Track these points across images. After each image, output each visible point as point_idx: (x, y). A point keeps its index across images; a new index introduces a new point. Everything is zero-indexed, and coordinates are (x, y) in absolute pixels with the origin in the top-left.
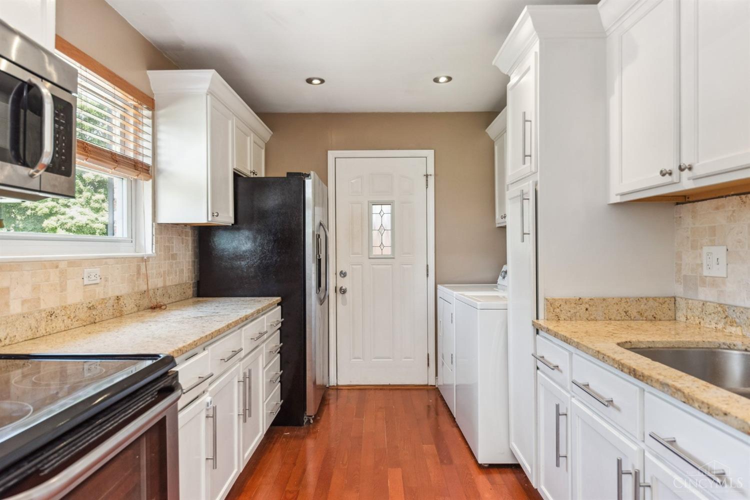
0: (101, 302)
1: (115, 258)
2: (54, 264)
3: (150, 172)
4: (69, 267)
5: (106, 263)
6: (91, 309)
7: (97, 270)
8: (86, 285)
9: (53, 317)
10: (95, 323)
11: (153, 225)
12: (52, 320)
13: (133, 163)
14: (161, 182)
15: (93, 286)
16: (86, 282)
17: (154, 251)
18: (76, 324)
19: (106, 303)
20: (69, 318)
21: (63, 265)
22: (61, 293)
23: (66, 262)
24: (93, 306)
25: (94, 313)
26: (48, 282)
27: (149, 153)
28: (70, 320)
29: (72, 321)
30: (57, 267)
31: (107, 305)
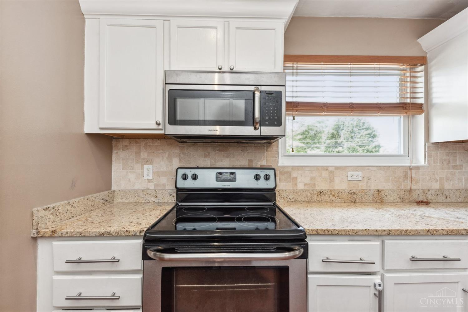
0: (361, 191)
1: (377, 166)
2: (326, 168)
3: (423, 108)
4: (335, 170)
5: (369, 169)
6: (352, 194)
7: (360, 173)
8: (349, 180)
9: (322, 194)
10: (355, 202)
11: (425, 144)
12: (321, 195)
13: (402, 106)
14: (433, 113)
15: (356, 181)
16: (349, 178)
17: (426, 163)
18: (339, 200)
19: (366, 192)
20: (333, 196)
21: (330, 169)
22: (330, 183)
23: (334, 167)
24: (353, 192)
25: (354, 196)
26: (321, 176)
27: (422, 95)
28: (334, 197)
29: (336, 198)
30: (327, 170)
31: (367, 194)
